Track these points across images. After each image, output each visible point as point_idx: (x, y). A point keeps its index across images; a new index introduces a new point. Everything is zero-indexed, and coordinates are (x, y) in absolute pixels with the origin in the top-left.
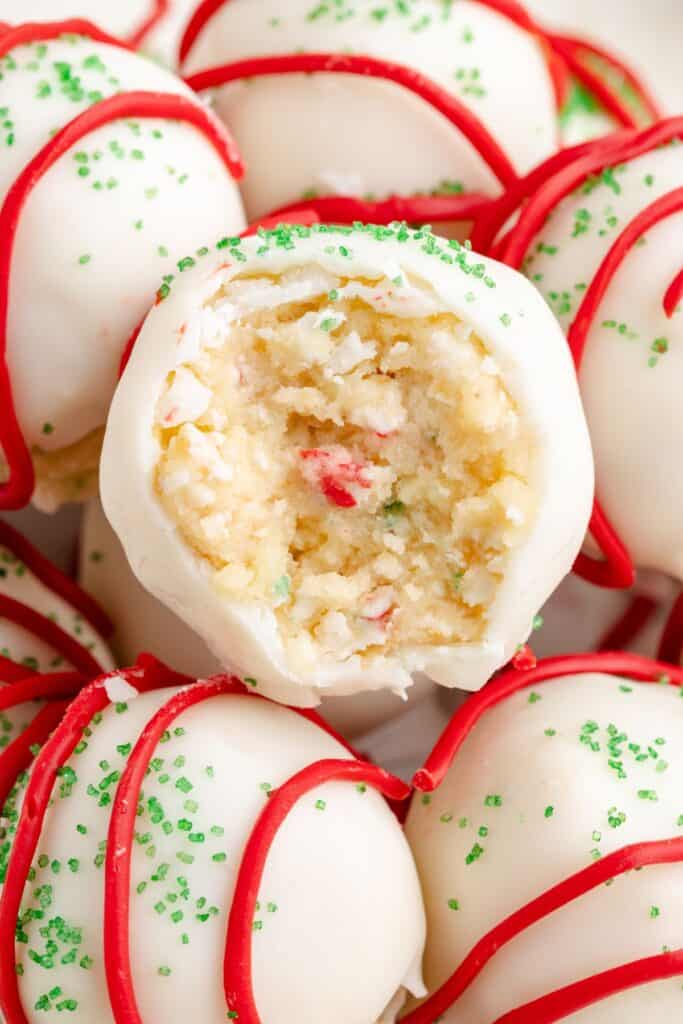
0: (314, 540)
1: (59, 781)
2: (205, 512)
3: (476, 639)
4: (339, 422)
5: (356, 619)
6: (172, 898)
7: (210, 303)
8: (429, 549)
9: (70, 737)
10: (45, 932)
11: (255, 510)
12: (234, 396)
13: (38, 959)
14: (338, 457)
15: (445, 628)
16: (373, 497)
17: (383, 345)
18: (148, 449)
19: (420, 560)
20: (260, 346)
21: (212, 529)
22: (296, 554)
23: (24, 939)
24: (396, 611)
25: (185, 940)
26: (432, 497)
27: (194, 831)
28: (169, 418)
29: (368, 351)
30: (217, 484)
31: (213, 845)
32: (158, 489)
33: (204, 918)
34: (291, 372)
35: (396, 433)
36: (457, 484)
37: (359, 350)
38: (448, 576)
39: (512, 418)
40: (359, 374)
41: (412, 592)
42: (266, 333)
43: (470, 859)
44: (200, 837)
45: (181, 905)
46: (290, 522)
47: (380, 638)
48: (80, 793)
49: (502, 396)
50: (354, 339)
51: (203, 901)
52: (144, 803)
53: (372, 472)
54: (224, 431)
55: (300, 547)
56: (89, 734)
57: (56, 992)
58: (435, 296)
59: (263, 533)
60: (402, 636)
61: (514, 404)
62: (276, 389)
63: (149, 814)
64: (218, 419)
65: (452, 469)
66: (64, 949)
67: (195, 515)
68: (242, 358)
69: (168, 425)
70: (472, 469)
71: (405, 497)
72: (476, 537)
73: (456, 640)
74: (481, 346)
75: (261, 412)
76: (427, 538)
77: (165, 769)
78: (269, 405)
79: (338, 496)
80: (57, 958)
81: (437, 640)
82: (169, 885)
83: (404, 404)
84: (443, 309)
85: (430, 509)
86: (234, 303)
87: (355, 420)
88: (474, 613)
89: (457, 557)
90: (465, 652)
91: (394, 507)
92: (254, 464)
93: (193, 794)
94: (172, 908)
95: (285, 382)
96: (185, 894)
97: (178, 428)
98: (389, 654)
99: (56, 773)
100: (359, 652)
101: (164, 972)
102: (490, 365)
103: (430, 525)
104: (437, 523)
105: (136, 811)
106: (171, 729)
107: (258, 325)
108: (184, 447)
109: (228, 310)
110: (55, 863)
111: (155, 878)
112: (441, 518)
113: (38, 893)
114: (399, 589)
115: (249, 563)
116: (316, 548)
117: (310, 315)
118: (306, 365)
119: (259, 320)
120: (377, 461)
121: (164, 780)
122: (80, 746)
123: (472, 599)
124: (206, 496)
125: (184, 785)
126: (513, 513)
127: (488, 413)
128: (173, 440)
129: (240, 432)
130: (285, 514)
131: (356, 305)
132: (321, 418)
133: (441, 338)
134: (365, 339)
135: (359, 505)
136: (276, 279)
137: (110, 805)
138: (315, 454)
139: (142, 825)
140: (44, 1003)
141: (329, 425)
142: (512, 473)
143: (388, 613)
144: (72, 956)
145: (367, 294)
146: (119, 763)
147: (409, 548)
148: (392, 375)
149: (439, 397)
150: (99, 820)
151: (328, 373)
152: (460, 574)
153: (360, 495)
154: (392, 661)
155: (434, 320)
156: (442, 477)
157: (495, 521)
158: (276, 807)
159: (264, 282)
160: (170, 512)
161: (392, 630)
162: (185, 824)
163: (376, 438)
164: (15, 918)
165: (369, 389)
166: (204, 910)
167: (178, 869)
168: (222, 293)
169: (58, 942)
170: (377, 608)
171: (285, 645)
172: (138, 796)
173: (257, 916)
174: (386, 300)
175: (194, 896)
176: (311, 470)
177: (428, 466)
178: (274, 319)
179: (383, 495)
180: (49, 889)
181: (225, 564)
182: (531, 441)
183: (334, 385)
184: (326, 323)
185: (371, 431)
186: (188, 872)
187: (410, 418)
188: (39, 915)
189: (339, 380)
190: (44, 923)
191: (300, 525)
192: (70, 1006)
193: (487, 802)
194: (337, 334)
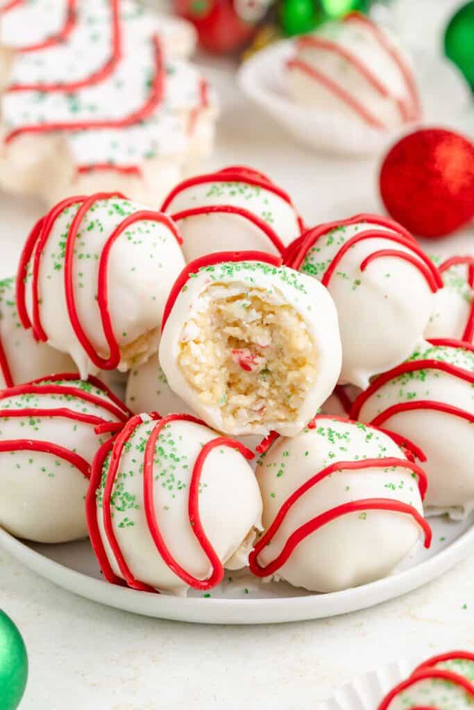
0: (236, 381)
1: (124, 447)
2: (196, 373)
3: (294, 420)
4: (247, 341)
5: (250, 410)
6: (168, 481)
7: (202, 295)
8: (278, 387)
9: (128, 432)
10: (121, 498)
11: (215, 372)
12: (209, 329)
13: (119, 509)
14: (246, 353)
15: (283, 417)
16: (259, 368)
17: (264, 314)
18: (176, 350)
19: (274, 391)
20: (219, 311)
21: (198, 380)
22: (229, 385)
23: (113, 503)
24: (265, 409)
25: (174, 496)
26: (280, 369)
27: (176, 457)
28: (184, 339)
29: (258, 316)
30: (200, 364)
31: (183, 463)
32: (179, 364)
33: (180, 488)
34: (231, 321)
35: (267, 346)
36: (289, 366)
37: (255, 315)
38: (285, 397)
39: (311, 345)
40: (255, 323)
41: (271, 403)
42: (222, 307)
43: (278, 475)
44: (178, 460)
45: (171, 483)
46: (227, 375)
47: (258, 418)
48: (133, 449)
49: (307, 336)
50: (253, 312)
51: (180, 482)
52: (157, 449)
53: (258, 360)
54: (204, 343)
55: (231, 382)
56: (135, 432)
57: (126, 520)
58: (285, 299)
59: (217, 380)
60: (267, 418)
61: (311, 339)
62: (224, 327)
63: (159, 452)
64: (202, 339)
65: (287, 360)
66: (129, 503)
67: (192, 375)
68: (212, 316)
69: (183, 342)
70: (294, 361)
71: (270, 368)
72: (295, 384)
73: (285, 420)
74: (300, 318)
75: (218, 335)
76: (277, 383)
77: (164, 438)
78: (222, 333)
79: (245, 367)
80: (126, 507)
81: (280, 420)
82: (167, 477)
83: (271, 335)
84: (287, 303)
85: (279, 373)
86: (210, 295)
87: (253, 340)
88: (293, 411)
89: (288, 391)
90: (290, 425)
91: (266, 371)
92: (215, 354)
93: (174, 446)
94: (168, 485)
95: (228, 325)
96: (173, 480)
97: (188, 342)
98: (262, 424)
99: (124, 444)
100: (251, 423)
101: (166, 508)
102: (303, 325)
103: (279, 378)
104: (282, 378)
105: (154, 452)
106: (166, 426)
107: (219, 303)
108: (189, 349)
109: (208, 298)
110: (124, 475)
111: (162, 474)
112: (283, 377)
113: (118, 486)
114: (266, 401)
115: (211, 391)
116: (236, 384)
117: (238, 301)
118: (236, 320)
119: (219, 301)
120: (260, 355)
121: (164, 441)
122: (132, 435)
123: (293, 406)
124: (197, 368)
125: (172, 442)
126: (308, 378)
127: (301, 343)
128: (186, 347)
129: (210, 343)
130: (225, 372)
131: (255, 299)
132: (241, 339)
133: (285, 314)
134: (257, 311)
135: (253, 371)
136: (226, 286)
137: (144, 451)
138: (238, 352)
139: (156, 457)
140: (122, 525)
141: (243, 341)
142: (310, 364)
143: (262, 409)
144: (132, 504)
145: (260, 295)
146: (146, 437)
147: (271, 386)
148: (267, 325)
149: (284, 335)
150: (140, 457)
151: (244, 323)
152: (289, 397)
153: (253, 367)
154: (263, 426)
155: (283, 306)
156: (283, 362)
157: (302, 379)
158: (205, 450)
159: (222, 287)
160: (183, 373)
161: (263, 415)
162: (172, 456)
163: (260, 348)
164: (110, 497)
165: (258, 330)
166: (181, 485)
167: (171, 471)
168: (207, 291)
169: (126, 501)
170: (258, 407)
171: (223, 419)
172: (154, 446)
173: (200, 488)
174: (266, 298)
175: (176, 481)
176: (235, 358)
177: (279, 358)
178: (225, 301)
179: (262, 367)
180: (122, 484)
181: (202, 391)
182: (317, 354)
183: (246, 327)
184: (244, 305)
185: (258, 345)
186: (174, 472)
187: (273, 341)
188: (119, 494)
189: (247, 326)
190: (121, 496)
191: (231, 375)
192: (132, 524)
193: (284, 455)
194: (248, 308)
